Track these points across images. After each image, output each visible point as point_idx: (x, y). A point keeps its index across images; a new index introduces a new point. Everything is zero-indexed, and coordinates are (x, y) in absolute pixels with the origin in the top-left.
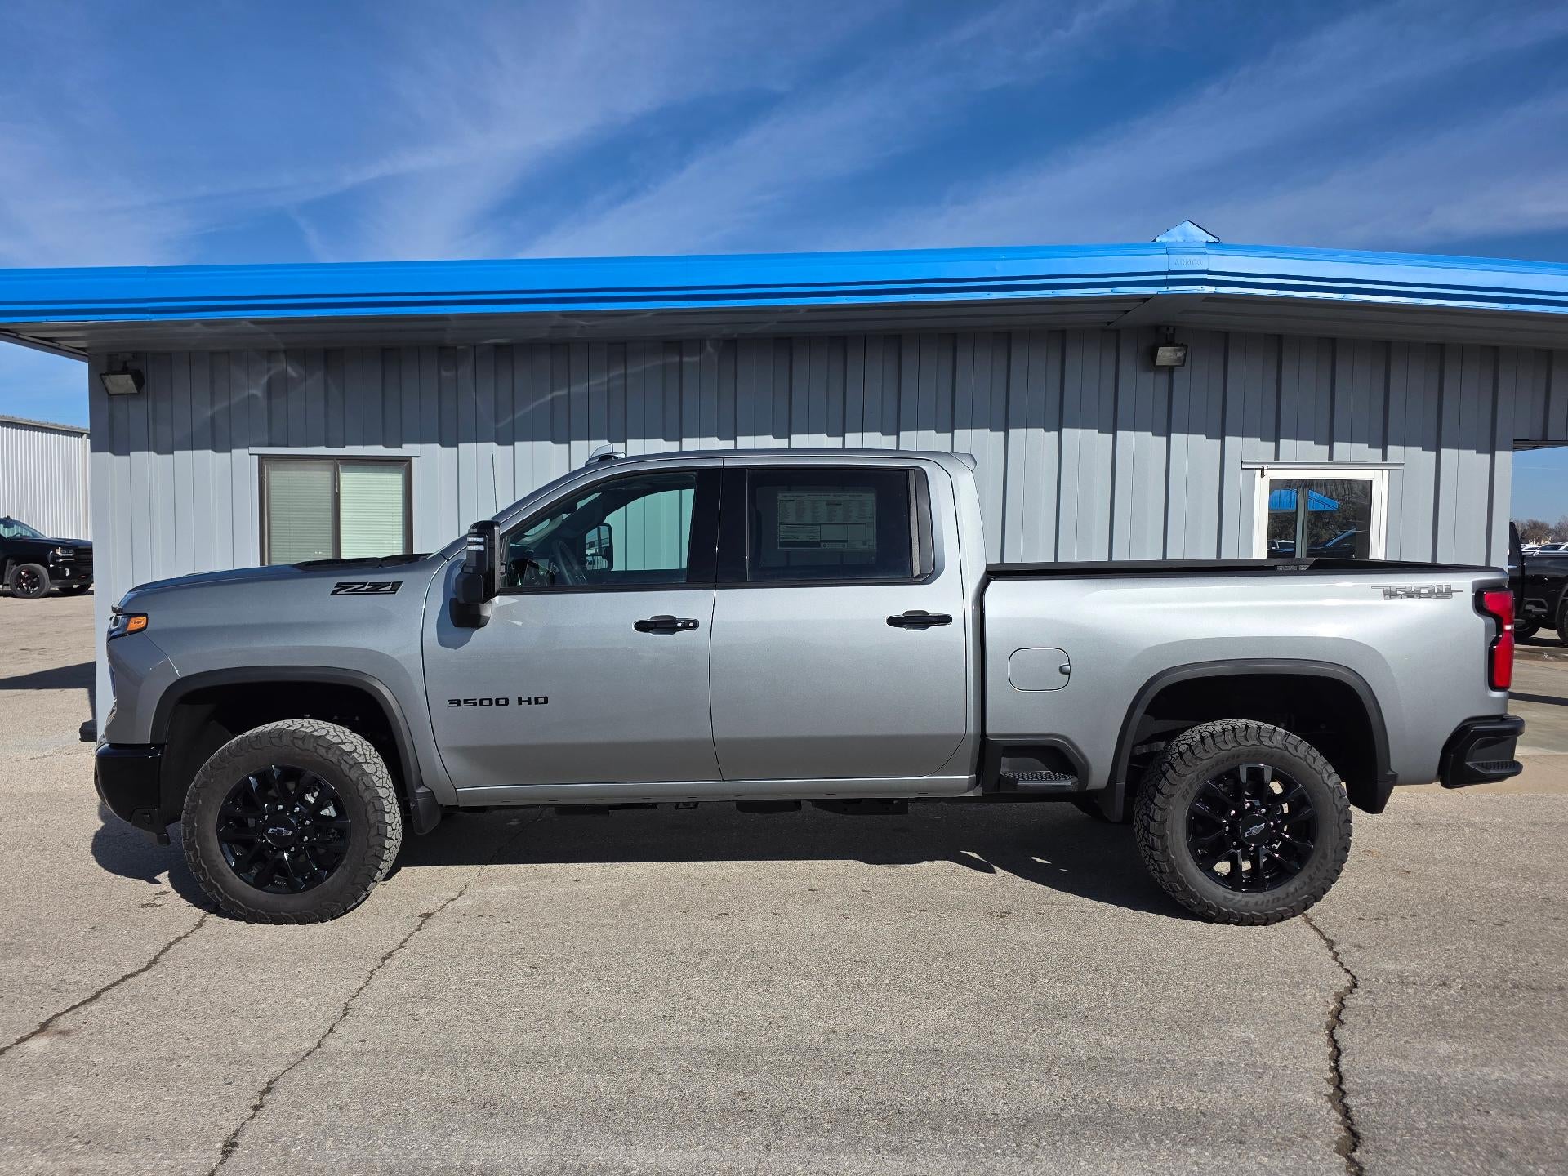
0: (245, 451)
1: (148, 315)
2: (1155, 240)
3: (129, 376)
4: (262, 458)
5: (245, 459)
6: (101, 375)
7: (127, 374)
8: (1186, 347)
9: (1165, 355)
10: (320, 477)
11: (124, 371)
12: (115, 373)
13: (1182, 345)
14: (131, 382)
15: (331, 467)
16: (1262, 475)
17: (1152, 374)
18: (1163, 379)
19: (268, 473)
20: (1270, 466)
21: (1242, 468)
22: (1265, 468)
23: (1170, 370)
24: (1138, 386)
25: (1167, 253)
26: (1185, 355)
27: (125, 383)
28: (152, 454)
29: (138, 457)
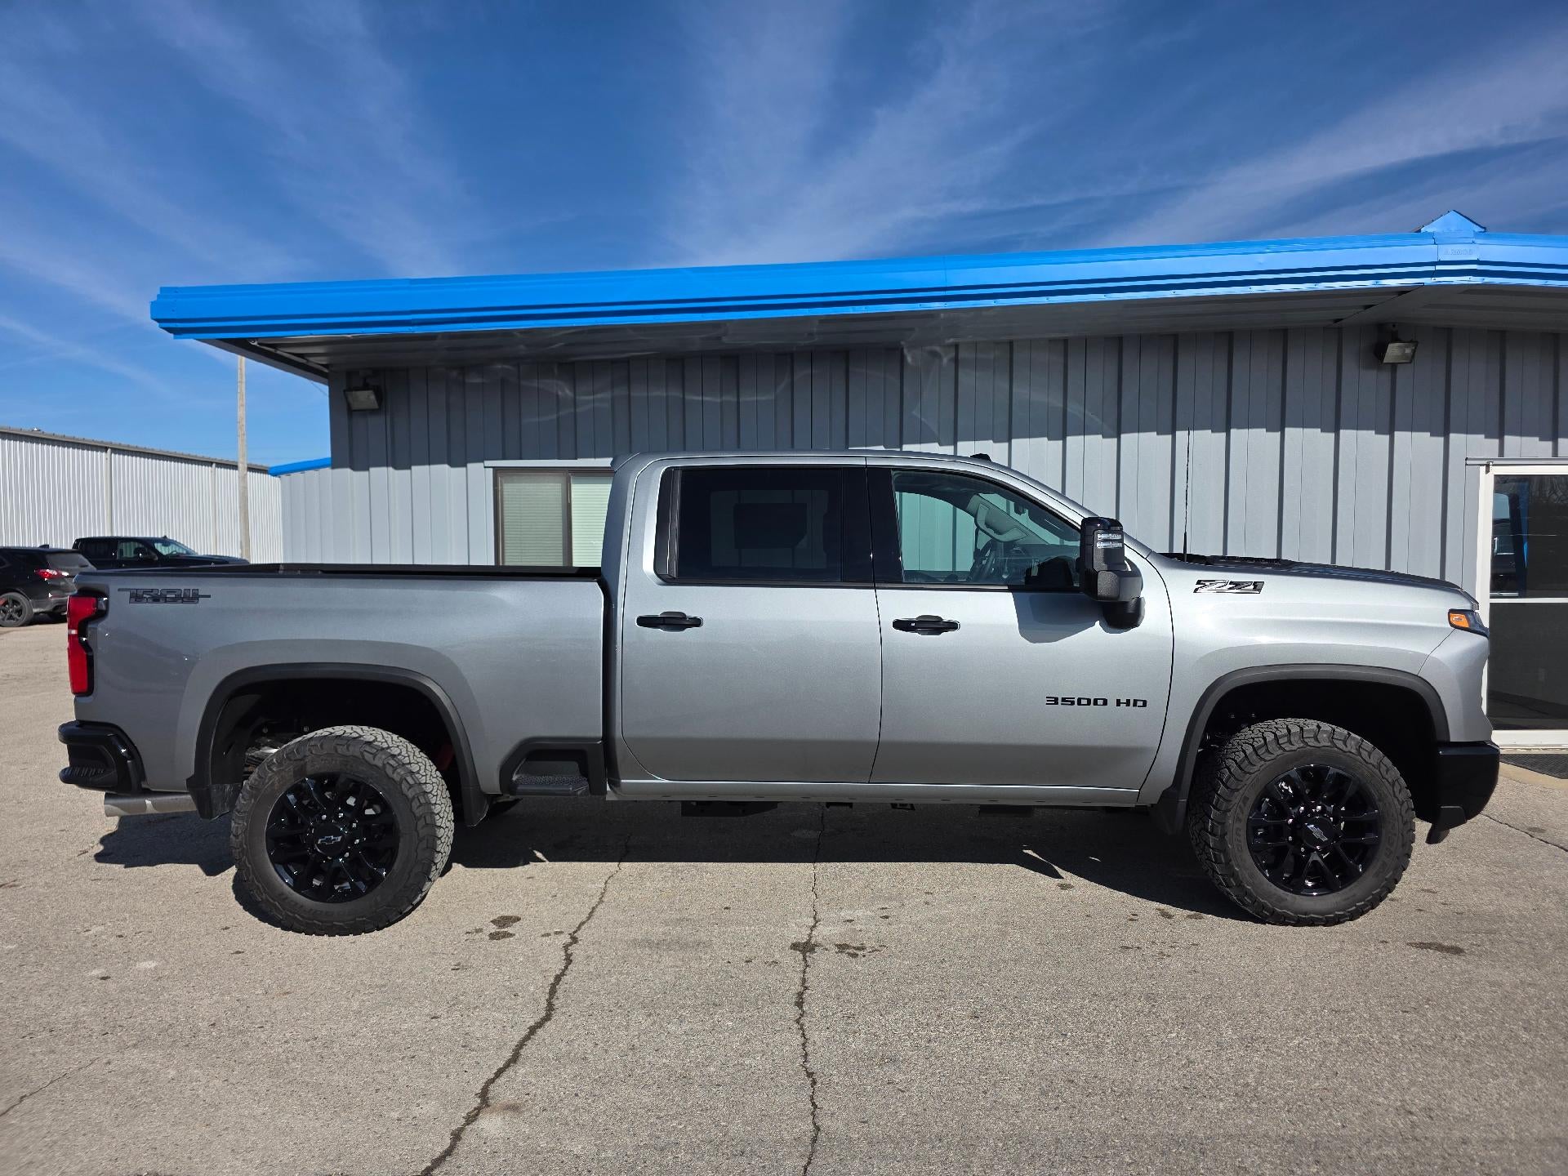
0: (481, 465)
1: (411, 328)
2: (1419, 231)
3: (370, 392)
4: (497, 471)
5: (480, 473)
6: (344, 391)
7: (368, 389)
8: (1416, 343)
9: (1393, 351)
10: (551, 489)
11: (366, 387)
12: (357, 389)
13: (1411, 341)
14: (373, 397)
15: (564, 479)
16: (1487, 471)
17: (1375, 372)
18: (1385, 376)
19: (502, 485)
20: (1495, 462)
21: (1466, 465)
22: (1491, 464)
23: (1394, 367)
24: (1363, 383)
25: (1435, 244)
26: (1414, 352)
27: (366, 398)
28: (391, 469)
29: (379, 473)
